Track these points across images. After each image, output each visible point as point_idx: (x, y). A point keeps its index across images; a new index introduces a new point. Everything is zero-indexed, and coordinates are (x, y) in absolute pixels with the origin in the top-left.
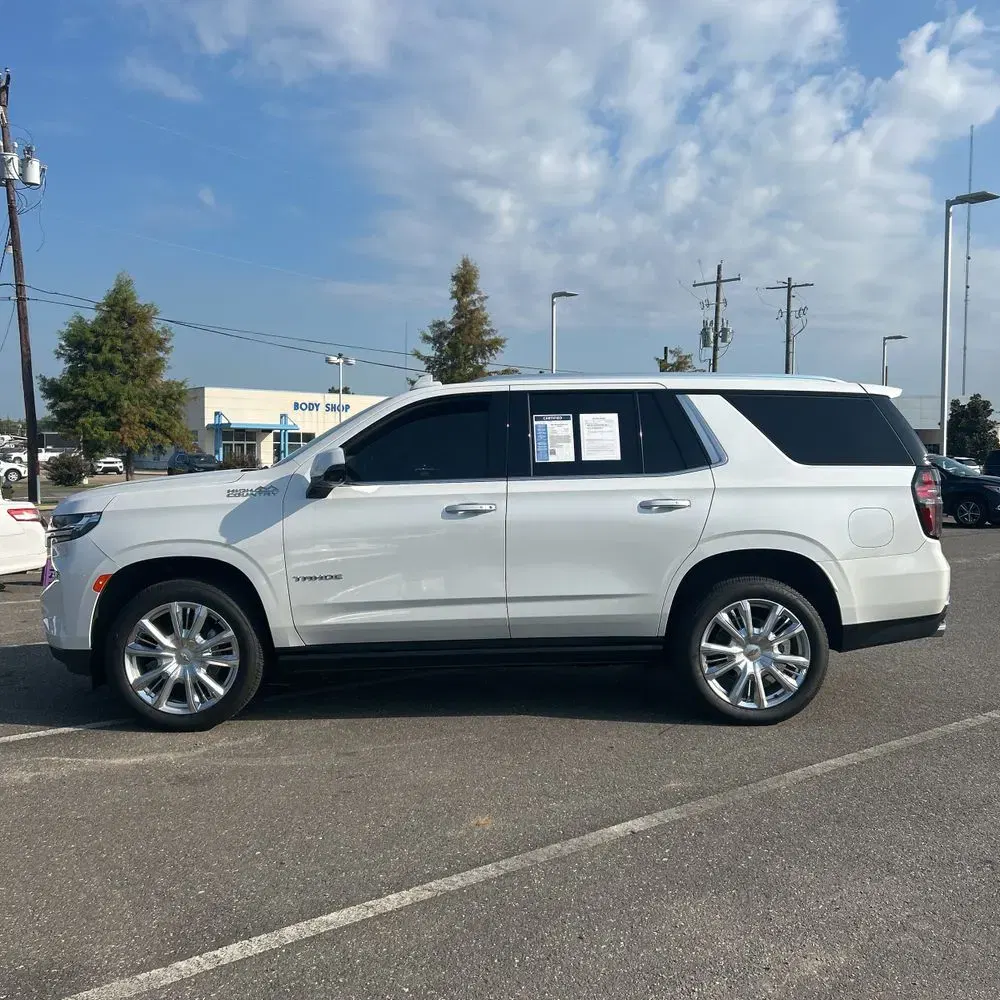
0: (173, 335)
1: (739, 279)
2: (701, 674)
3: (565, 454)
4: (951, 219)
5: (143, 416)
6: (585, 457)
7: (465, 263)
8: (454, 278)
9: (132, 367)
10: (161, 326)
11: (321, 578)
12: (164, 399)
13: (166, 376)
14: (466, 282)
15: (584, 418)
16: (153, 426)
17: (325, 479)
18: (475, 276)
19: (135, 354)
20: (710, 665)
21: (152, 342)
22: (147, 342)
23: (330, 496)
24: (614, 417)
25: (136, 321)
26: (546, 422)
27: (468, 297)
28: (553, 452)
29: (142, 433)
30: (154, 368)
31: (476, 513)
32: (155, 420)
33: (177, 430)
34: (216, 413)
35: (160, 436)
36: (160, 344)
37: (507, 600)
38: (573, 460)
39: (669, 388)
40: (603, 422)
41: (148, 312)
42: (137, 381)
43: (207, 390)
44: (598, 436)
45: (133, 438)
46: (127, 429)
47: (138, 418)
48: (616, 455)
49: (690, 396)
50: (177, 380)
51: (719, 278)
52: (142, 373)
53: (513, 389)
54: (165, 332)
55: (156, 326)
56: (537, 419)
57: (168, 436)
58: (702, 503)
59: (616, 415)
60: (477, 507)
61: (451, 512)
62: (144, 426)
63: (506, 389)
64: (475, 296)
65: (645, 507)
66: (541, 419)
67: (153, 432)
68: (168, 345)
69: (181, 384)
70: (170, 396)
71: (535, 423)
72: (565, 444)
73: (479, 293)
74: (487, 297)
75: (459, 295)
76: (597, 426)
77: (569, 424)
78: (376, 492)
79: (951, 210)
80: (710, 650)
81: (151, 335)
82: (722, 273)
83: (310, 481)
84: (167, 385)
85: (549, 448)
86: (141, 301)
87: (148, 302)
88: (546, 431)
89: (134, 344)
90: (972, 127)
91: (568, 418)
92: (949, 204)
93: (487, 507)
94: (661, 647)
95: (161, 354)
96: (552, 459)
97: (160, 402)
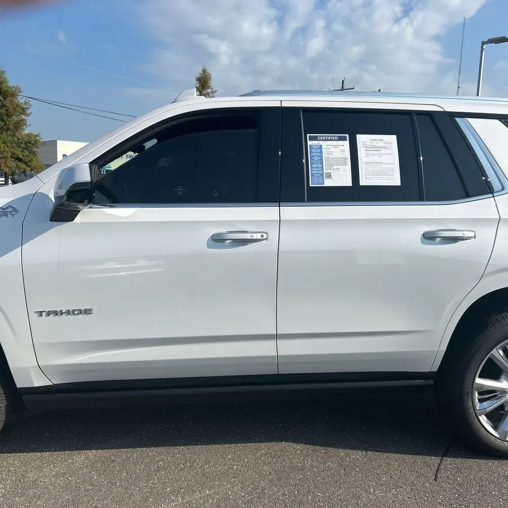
0: (31, 106)
1: (354, 88)
2: (472, 410)
3: (342, 178)
4: (484, 52)
5: (13, 153)
6: (363, 182)
7: (204, 71)
8: (198, 79)
9: (5, 124)
10: (24, 100)
11: (68, 312)
12: (26, 143)
13: (27, 131)
14: (204, 82)
15: (361, 139)
16: (20, 160)
17: (68, 200)
18: (210, 78)
19: (7, 115)
20: (481, 401)
21: (17, 109)
22: (15, 109)
23: (78, 219)
24: (393, 139)
25: (7, 96)
26: (321, 143)
27: (205, 90)
28: (329, 176)
29: (13, 164)
30: (19, 125)
31: (245, 242)
32: (20, 156)
33: (34, 162)
34: (64, 155)
35: (23, 166)
36: (23, 111)
37: (277, 337)
38: (351, 185)
39: (447, 110)
40: (381, 144)
41: (16, 91)
42: (9, 132)
43: (58, 142)
44: (376, 159)
45: (8, 167)
46: (3, 161)
47: (10, 155)
48: (396, 181)
49: (470, 120)
50: (34, 133)
51: (342, 87)
52: (12, 128)
53: (284, 105)
54: (26, 103)
55: (21, 100)
56: (312, 139)
57: (29, 166)
58: (486, 234)
59: (395, 137)
60: (248, 236)
61: (218, 240)
62: (13, 160)
63: (278, 104)
64: (209, 91)
65: (429, 237)
66: (315, 139)
67: (19, 164)
68: (28, 112)
69: (37, 136)
70: (30, 142)
71: (309, 143)
72: (342, 167)
73: (212, 89)
74: (216, 91)
75: (200, 89)
76: (376, 149)
77: (346, 144)
78: (132, 215)
79: (484, 47)
80: (482, 386)
81: (17, 106)
82: (344, 85)
83: (54, 200)
84: (29, 135)
85: (325, 171)
86: (11, 84)
87: (16, 85)
88: (321, 152)
89: (6, 110)
90: (465, 18)
91: (344, 139)
92: (483, 43)
93: (259, 236)
94: (431, 382)
95: (24, 117)
96: (328, 183)
97: (23, 146)
